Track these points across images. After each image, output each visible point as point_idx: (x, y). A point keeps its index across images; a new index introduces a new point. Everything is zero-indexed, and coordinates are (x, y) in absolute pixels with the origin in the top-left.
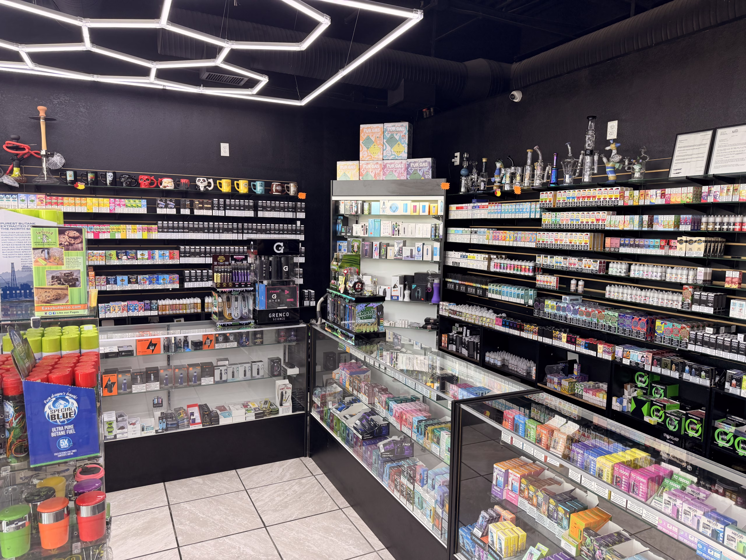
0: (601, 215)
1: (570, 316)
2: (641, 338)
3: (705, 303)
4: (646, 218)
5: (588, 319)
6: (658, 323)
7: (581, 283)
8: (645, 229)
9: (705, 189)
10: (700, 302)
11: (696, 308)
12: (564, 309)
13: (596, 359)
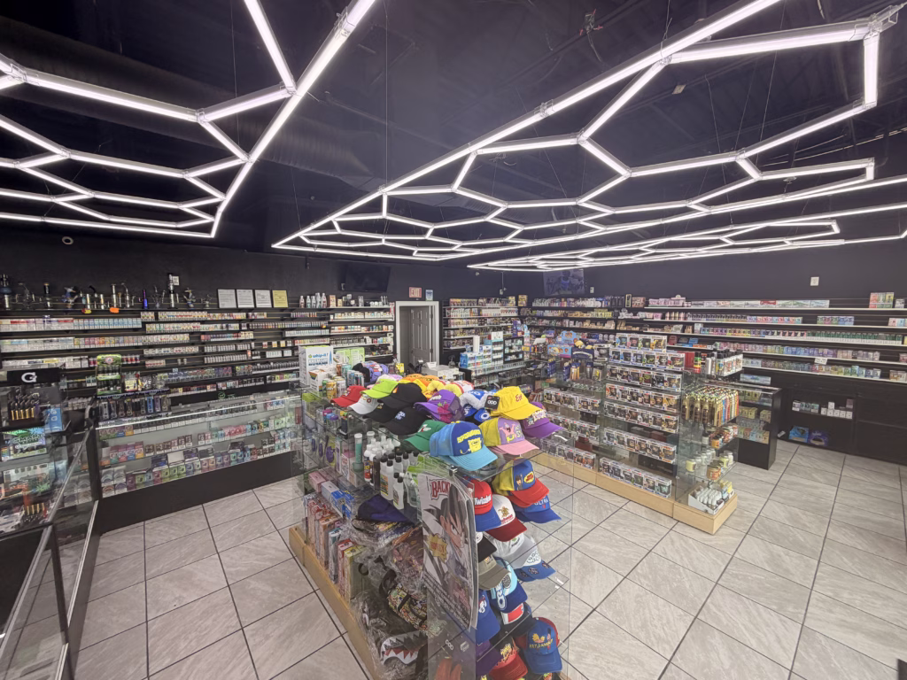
0: (196, 324)
1: (181, 378)
2: (230, 376)
3: (257, 355)
4: (224, 325)
5: (195, 376)
6: (237, 367)
7: (185, 360)
8: (225, 330)
9: (250, 314)
10: (255, 355)
11: (254, 358)
12: (176, 376)
13: (207, 393)
